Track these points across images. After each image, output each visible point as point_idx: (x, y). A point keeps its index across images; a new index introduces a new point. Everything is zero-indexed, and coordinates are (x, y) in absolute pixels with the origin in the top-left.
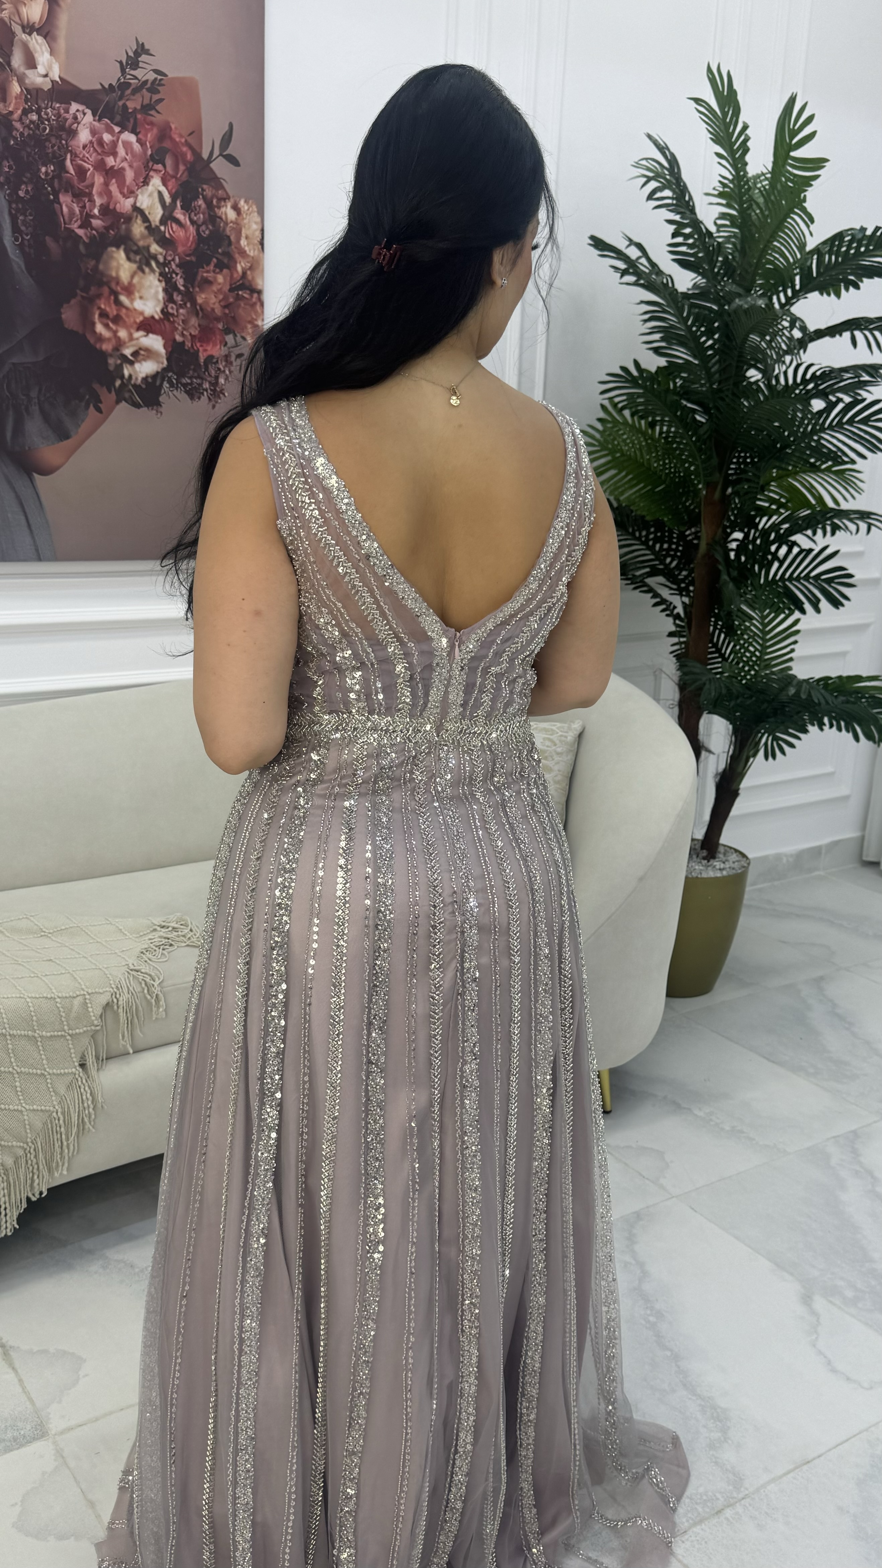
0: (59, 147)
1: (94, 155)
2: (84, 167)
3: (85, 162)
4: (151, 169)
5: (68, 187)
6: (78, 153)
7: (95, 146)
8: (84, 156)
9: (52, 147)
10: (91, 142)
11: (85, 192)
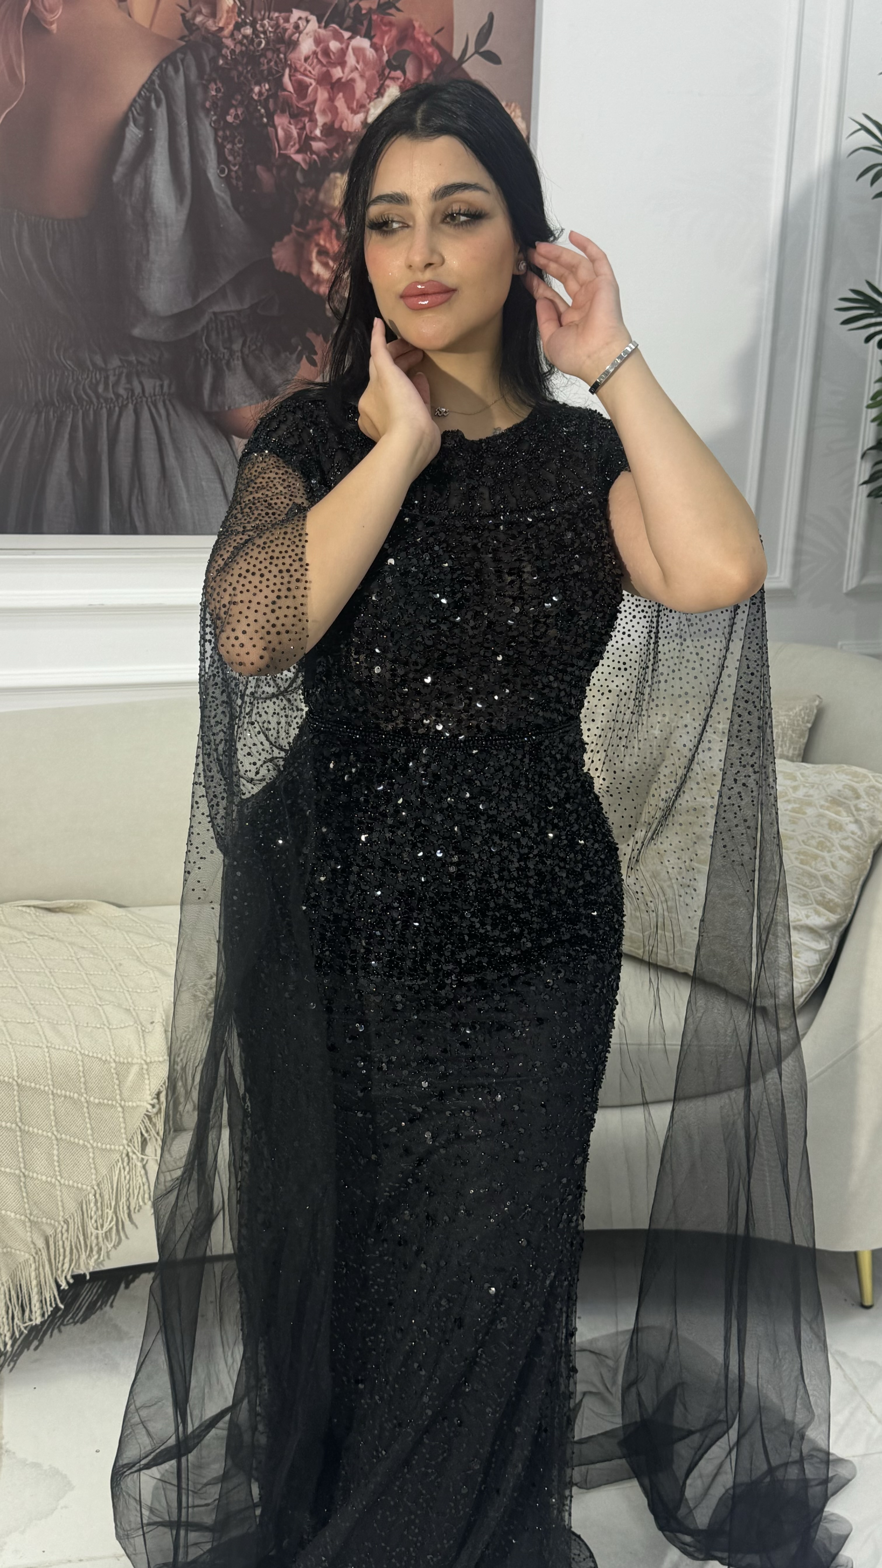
0: (276, 62)
1: (319, 66)
2: (306, 82)
3: (307, 76)
4: (388, 77)
5: (286, 107)
6: (298, 66)
7: (320, 56)
8: (305, 69)
9: (268, 63)
10: (315, 53)
11: (306, 112)
